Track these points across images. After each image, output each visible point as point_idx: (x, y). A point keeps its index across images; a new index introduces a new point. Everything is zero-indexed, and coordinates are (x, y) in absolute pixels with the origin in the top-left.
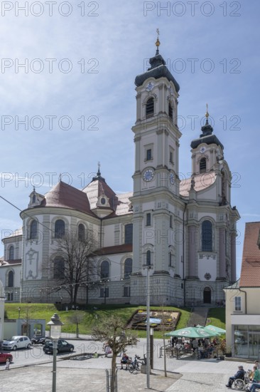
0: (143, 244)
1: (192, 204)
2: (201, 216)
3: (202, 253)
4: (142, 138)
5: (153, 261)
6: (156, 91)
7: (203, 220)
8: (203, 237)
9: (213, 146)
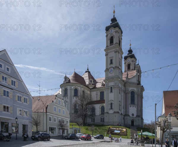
0: (109, 100)
1: (127, 84)
2: (130, 89)
3: (131, 105)
4: (109, 54)
5: (113, 107)
6: (114, 34)
7: (131, 91)
8: (131, 98)
9: (133, 59)
